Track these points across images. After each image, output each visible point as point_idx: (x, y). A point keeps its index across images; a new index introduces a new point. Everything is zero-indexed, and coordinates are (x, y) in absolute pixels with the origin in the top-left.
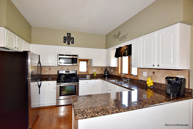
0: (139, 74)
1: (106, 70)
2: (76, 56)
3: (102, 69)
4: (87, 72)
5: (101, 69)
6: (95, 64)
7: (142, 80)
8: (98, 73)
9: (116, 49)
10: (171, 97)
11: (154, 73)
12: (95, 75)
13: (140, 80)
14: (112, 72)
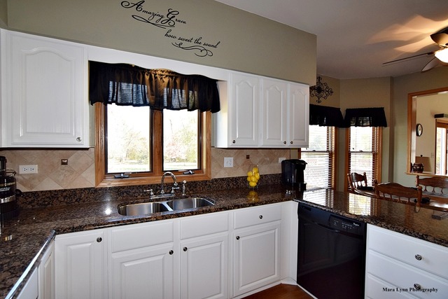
11: (249, 158)
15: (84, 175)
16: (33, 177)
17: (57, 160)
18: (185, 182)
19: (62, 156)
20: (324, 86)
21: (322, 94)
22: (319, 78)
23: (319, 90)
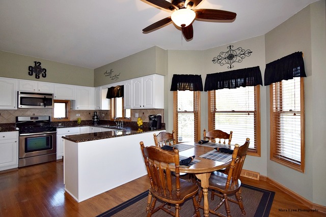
0: (132, 116)
1: (95, 115)
2: (51, 95)
3: (90, 113)
4: (66, 118)
5: (88, 113)
6: (79, 107)
7: (134, 122)
8: (83, 118)
9: (108, 88)
11: (143, 113)
12: (80, 121)
14: (103, 117)
17: (106, 113)
18: (122, 121)
20: (237, 51)
21: (234, 59)
22: (230, 47)
23: (231, 57)
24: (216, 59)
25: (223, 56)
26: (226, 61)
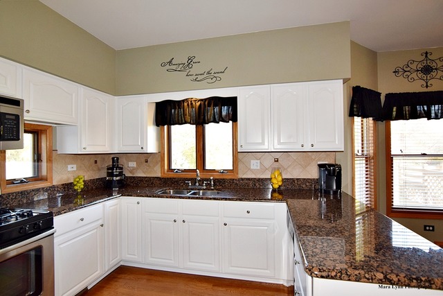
0: (240, 166)
1: (113, 165)
3: (96, 162)
5: (92, 161)
7: (249, 179)
9: (156, 103)
10: (332, 197)
11: (277, 161)
12: (80, 186)
13: (242, 179)
14: (132, 169)
15: (155, 169)
16: (134, 168)
17: (143, 160)
18: (212, 178)
19: (145, 157)
20: (438, 61)
21: (434, 74)
22: (427, 53)
23: (427, 70)
24: (400, 70)
25: (414, 66)
26: (419, 75)
